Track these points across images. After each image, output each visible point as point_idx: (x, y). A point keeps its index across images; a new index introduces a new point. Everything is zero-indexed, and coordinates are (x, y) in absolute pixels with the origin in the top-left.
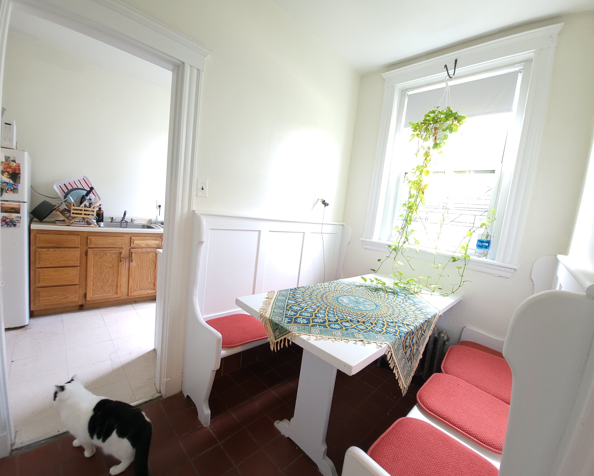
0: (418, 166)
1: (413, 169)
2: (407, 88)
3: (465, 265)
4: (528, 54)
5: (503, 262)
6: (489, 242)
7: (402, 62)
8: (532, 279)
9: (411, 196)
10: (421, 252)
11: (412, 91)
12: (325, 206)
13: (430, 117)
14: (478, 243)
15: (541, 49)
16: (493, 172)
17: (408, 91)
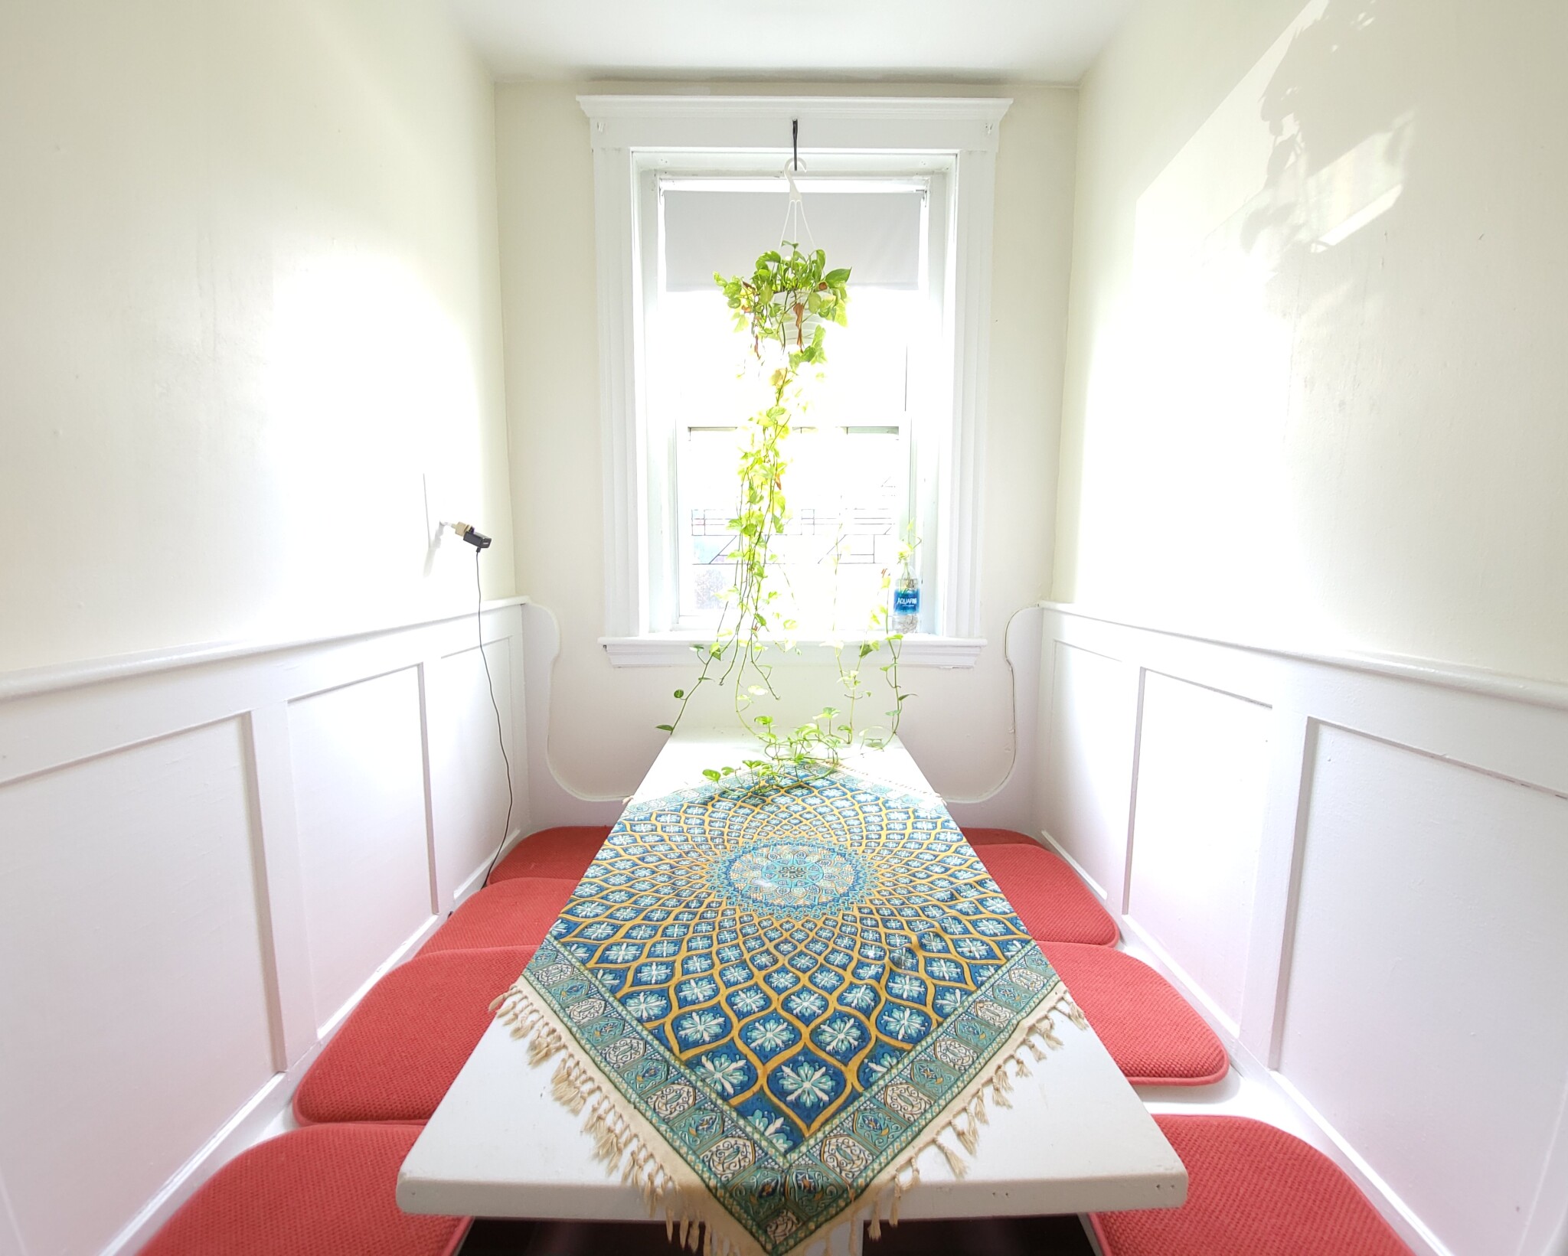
0: (770, 410)
1: (751, 419)
2: (658, 168)
3: (895, 658)
4: (941, 157)
5: (957, 636)
6: (915, 595)
7: (656, 80)
8: (1008, 661)
9: (756, 497)
10: (803, 648)
11: (673, 180)
12: (478, 551)
13: (768, 269)
14: (899, 601)
15: (970, 153)
16: (895, 430)
17: (662, 177)
